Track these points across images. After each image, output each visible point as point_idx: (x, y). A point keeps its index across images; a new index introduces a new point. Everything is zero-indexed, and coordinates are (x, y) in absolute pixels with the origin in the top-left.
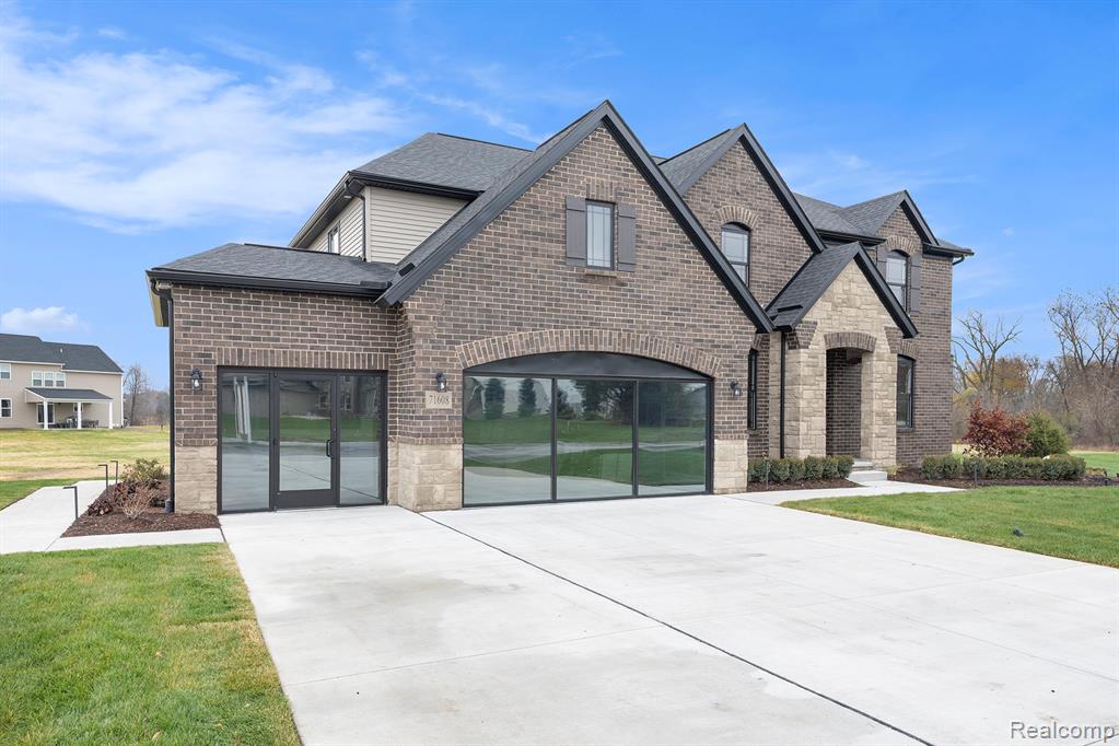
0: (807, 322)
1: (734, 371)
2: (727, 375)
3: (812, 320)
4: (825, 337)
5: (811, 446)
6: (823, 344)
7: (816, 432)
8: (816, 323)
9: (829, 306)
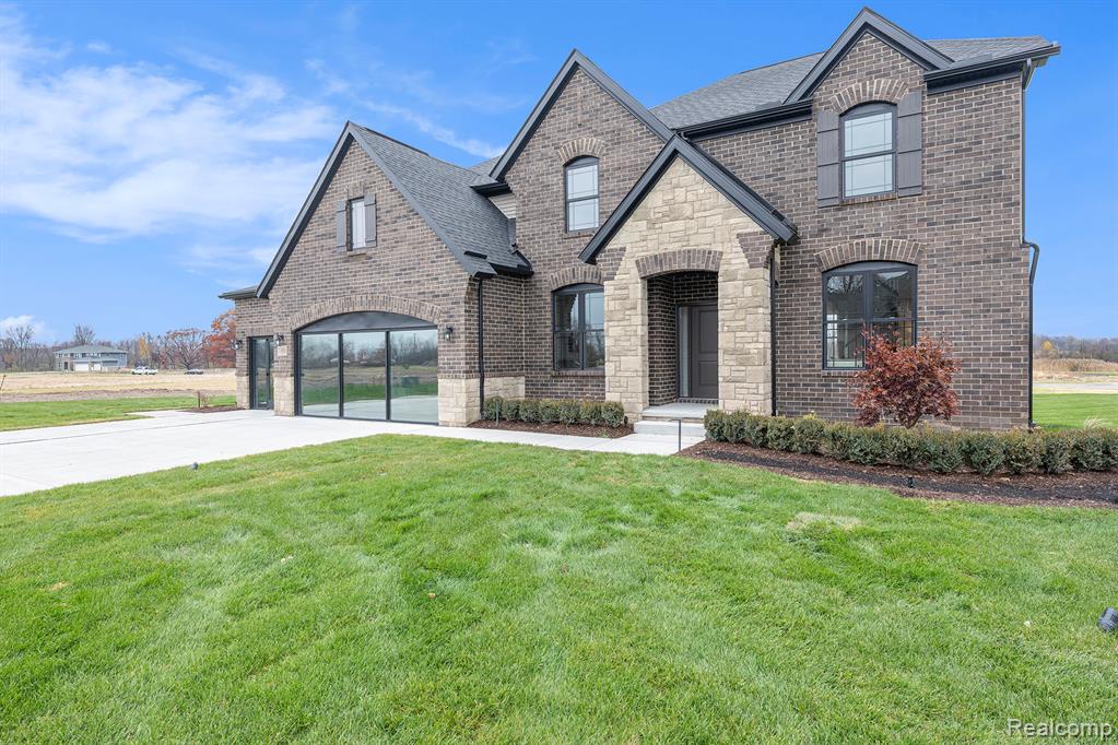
0: (612, 250)
1: (451, 316)
2: (446, 321)
3: (620, 246)
4: (637, 262)
5: (621, 390)
6: (635, 271)
7: (627, 374)
8: (623, 249)
9: (643, 224)
